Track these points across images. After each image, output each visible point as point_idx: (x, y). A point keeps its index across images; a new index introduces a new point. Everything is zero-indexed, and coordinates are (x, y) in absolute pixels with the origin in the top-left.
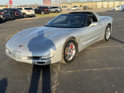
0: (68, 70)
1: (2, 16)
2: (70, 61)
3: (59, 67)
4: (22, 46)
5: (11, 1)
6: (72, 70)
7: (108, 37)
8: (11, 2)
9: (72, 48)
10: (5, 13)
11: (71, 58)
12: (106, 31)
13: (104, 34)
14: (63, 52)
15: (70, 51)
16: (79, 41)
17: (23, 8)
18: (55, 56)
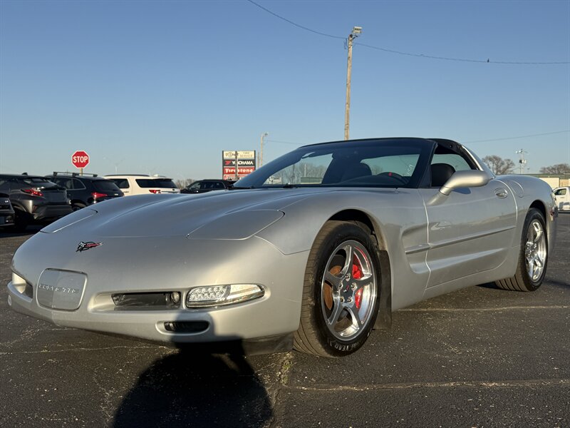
0: (337, 383)
1: (31, 202)
2: (349, 343)
3: (286, 369)
4: (94, 245)
5: (82, 154)
6: (357, 384)
7: (536, 270)
8: (85, 159)
9: (356, 272)
10: (46, 189)
11: (352, 330)
12: (525, 239)
13: (518, 247)
14: (311, 280)
15: (348, 286)
16: (394, 245)
17: (132, 181)
18: (267, 295)
